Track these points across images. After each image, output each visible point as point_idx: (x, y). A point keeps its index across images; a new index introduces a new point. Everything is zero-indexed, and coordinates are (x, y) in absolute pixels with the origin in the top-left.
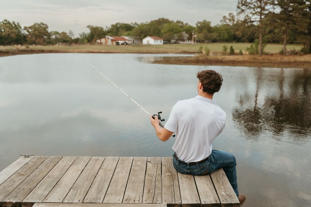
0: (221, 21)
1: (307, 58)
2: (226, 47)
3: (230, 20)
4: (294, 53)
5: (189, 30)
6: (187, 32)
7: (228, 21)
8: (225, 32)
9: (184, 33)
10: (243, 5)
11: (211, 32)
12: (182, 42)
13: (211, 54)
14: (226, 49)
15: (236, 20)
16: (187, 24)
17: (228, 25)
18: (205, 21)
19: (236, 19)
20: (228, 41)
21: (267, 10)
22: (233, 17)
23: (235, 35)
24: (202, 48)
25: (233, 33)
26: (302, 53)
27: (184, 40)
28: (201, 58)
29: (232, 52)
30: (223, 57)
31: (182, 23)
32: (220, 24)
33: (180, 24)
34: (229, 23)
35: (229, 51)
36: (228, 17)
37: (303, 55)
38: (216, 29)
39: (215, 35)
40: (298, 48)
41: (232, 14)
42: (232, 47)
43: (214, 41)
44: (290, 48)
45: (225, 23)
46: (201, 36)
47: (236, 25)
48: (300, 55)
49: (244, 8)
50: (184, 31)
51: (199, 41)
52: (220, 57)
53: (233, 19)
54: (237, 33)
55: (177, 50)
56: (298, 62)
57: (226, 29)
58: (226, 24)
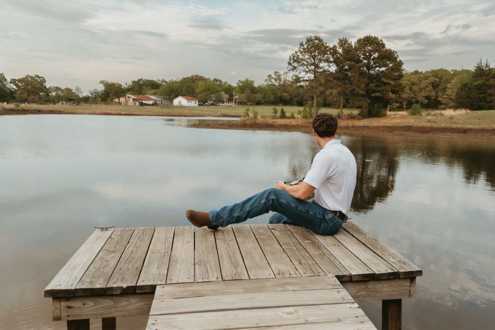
0: (266, 80)
1: (366, 123)
2: (276, 109)
3: (276, 80)
4: (352, 117)
5: (229, 90)
6: (226, 93)
7: (273, 80)
8: (271, 93)
9: (223, 93)
10: (295, 61)
11: (254, 93)
12: (221, 104)
13: (259, 117)
14: (276, 112)
15: (283, 80)
16: (226, 83)
17: (274, 85)
18: (247, 81)
19: (283, 78)
20: (273, 103)
21: (321, 68)
22: (279, 76)
23: (282, 96)
24: (248, 110)
25: (279, 95)
26: (360, 117)
27: (223, 102)
28: (248, 122)
29: (283, 116)
30: (274, 120)
31: (221, 82)
32: (265, 84)
33: (218, 83)
34: (275, 83)
35: (279, 114)
36: (273, 76)
37: (361, 119)
38: (260, 90)
39: (259, 96)
40: (356, 112)
41: (278, 72)
42: (282, 110)
43: (258, 103)
44: (346, 112)
45: (270, 83)
46: (243, 97)
47: (283, 85)
48: (358, 119)
49: (295, 64)
50: (222, 91)
51: (241, 103)
52: (270, 121)
53: (278, 78)
54: (284, 94)
55: (215, 113)
56: (356, 127)
57: (272, 90)
58: (271, 84)
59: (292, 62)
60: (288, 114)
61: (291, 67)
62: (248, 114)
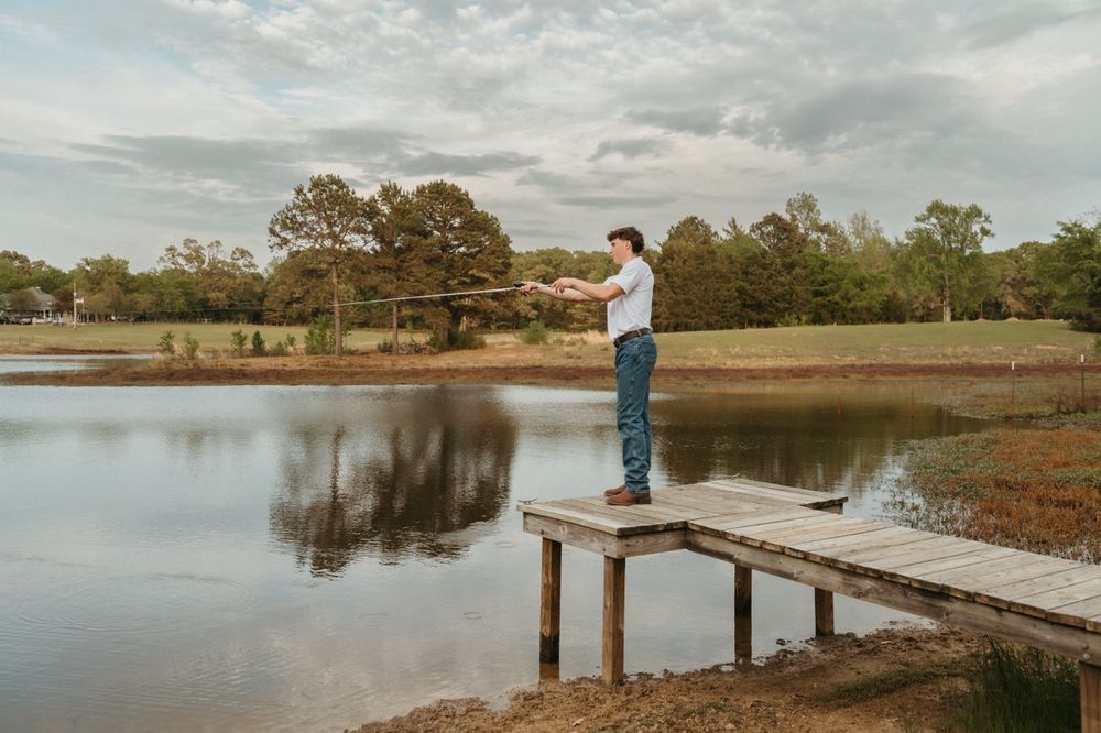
0: (161, 258)
1: (451, 362)
2: (243, 335)
3: (189, 259)
4: (417, 350)
5: (54, 283)
6: (45, 290)
7: (181, 261)
8: (178, 292)
9: (35, 291)
10: (285, 227)
11: (128, 291)
12: (35, 320)
13: (200, 354)
14: (241, 340)
15: (207, 260)
16: (41, 264)
17: (183, 272)
18: (108, 260)
19: (207, 254)
20: (183, 317)
21: (345, 243)
22: (197, 250)
23: (208, 300)
25: (201, 295)
26: (434, 350)
27: (39, 314)
28: (175, 366)
29: (259, 349)
30: (243, 361)
31: (24, 260)
32: (160, 268)
33: (17, 263)
34: (186, 268)
35: (249, 345)
36: (181, 249)
37: (437, 353)
38: (147, 282)
39: (144, 300)
40: (422, 338)
41: (192, 241)
42: (257, 335)
44: (404, 338)
45: (173, 267)
46: (100, 300)
47: (209, 274)
48: (432, 354)
49: (288, 235)
50: (33, 284)
51: (90, 317)
52: (236, 363)
53: (196, 256)
54: (213, 295)
55: (27, 345)
57: (181, 285)
58: (176, 270)
59: (277, 228)
60: (268, 346)
61: (278, 240)
62: (169, 349)
